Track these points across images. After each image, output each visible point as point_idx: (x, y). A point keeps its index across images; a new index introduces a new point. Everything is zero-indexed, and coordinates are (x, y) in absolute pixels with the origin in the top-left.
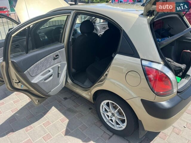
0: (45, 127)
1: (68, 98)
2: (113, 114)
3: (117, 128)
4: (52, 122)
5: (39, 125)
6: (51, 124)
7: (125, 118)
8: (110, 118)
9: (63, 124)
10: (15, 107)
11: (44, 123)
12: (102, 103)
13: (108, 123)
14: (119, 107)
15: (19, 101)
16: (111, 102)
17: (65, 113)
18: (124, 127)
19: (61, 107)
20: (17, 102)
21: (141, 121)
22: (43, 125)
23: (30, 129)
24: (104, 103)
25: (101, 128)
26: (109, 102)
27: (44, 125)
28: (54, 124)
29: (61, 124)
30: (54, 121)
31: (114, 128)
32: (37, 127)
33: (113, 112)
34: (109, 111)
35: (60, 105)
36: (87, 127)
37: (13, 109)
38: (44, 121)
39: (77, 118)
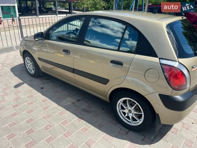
0: (64, 126)
1: (80, 100)
2: (130, 111)
3: (133, 124)
4: (70, 122)
5: (57, 124)
6: (69, 123)
7: (143, 113)
8: (126, 115)
9: (80, 123)
10: (30, 108)
11: (62, 122)
12: (119, 101)
13: (124, 120)
14: (137, 103)
15: (33, 103)
16: (128, 100)
17: (81, 113)
18: (141, 122)
19: (75, 108)
20: (31, 104)
21: (158, 114)
22: (61, 124)
23: (50, 128)
24: (121, 101)
25: (117, 125)
26: (126, 100)
27: (63, 124)
28: (72, 123)
29: (79, 123)
30: (72, 120)
31: (131, 125)
32: (56, 125)
33: (130, 108)
34: (126, 108)
35: (74, 106)
36: (103, 125)
37: (28, 110)
38: (62, 121)
39: (93, 117)
